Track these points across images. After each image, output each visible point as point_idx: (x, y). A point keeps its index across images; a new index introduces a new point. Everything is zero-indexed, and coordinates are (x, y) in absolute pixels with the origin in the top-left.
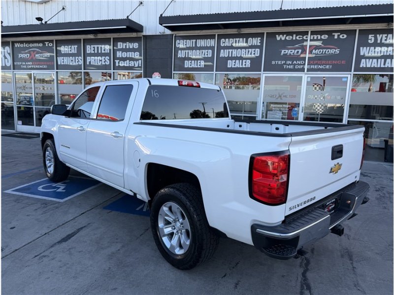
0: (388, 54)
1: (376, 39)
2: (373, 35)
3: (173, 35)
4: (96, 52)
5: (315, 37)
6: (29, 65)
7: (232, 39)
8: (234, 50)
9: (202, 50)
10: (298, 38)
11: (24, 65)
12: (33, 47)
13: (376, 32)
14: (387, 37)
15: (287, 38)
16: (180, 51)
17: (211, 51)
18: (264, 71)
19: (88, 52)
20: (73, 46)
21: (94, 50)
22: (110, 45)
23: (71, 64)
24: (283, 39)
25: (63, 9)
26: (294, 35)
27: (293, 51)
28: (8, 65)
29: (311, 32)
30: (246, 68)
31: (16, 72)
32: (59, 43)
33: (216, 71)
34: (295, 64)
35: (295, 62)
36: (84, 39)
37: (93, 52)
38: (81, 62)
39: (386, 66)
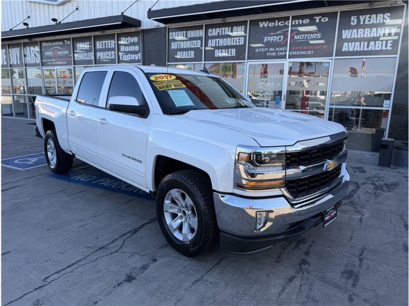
0: (372, 36)
1: (359, 21)
2: (356, 17)
3: (166, 27)
4: (104, 47)
5: (297, 22)
6: (53, 62)
7: (218, 29)
8: (220, 39)
9: (192, 40)
10: (280, 24)
11: (50, 62)
12: (56, 46)
13: (359, 13)
14: (370, 18)
15: (270, 25)
16: (173, 43)
17: (200, 41)
18: (248, 59)
19: (98, 48)
20: (86, 43)
21: (102, 46)
22: (115, 41)
23: (85, 59)
24: (266, 26)
25: (77, 9)
26: (277, 22)
27: (276, 37)
28: (38, 62)
29: (292, 17)
30: (231, 56)
31: (44, 68)
32: (75, 40)
33: (205, 61)
34: (277, 51)
35: (277, 49)
36: (94, 36)
37: (102, 48)
38: (93, 58)
39: (370, 49)
